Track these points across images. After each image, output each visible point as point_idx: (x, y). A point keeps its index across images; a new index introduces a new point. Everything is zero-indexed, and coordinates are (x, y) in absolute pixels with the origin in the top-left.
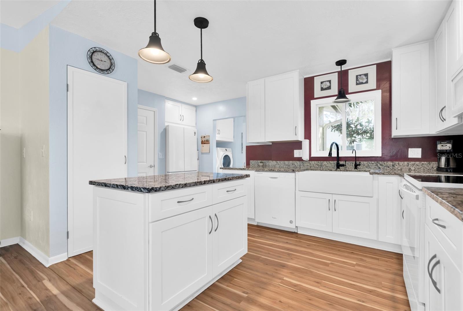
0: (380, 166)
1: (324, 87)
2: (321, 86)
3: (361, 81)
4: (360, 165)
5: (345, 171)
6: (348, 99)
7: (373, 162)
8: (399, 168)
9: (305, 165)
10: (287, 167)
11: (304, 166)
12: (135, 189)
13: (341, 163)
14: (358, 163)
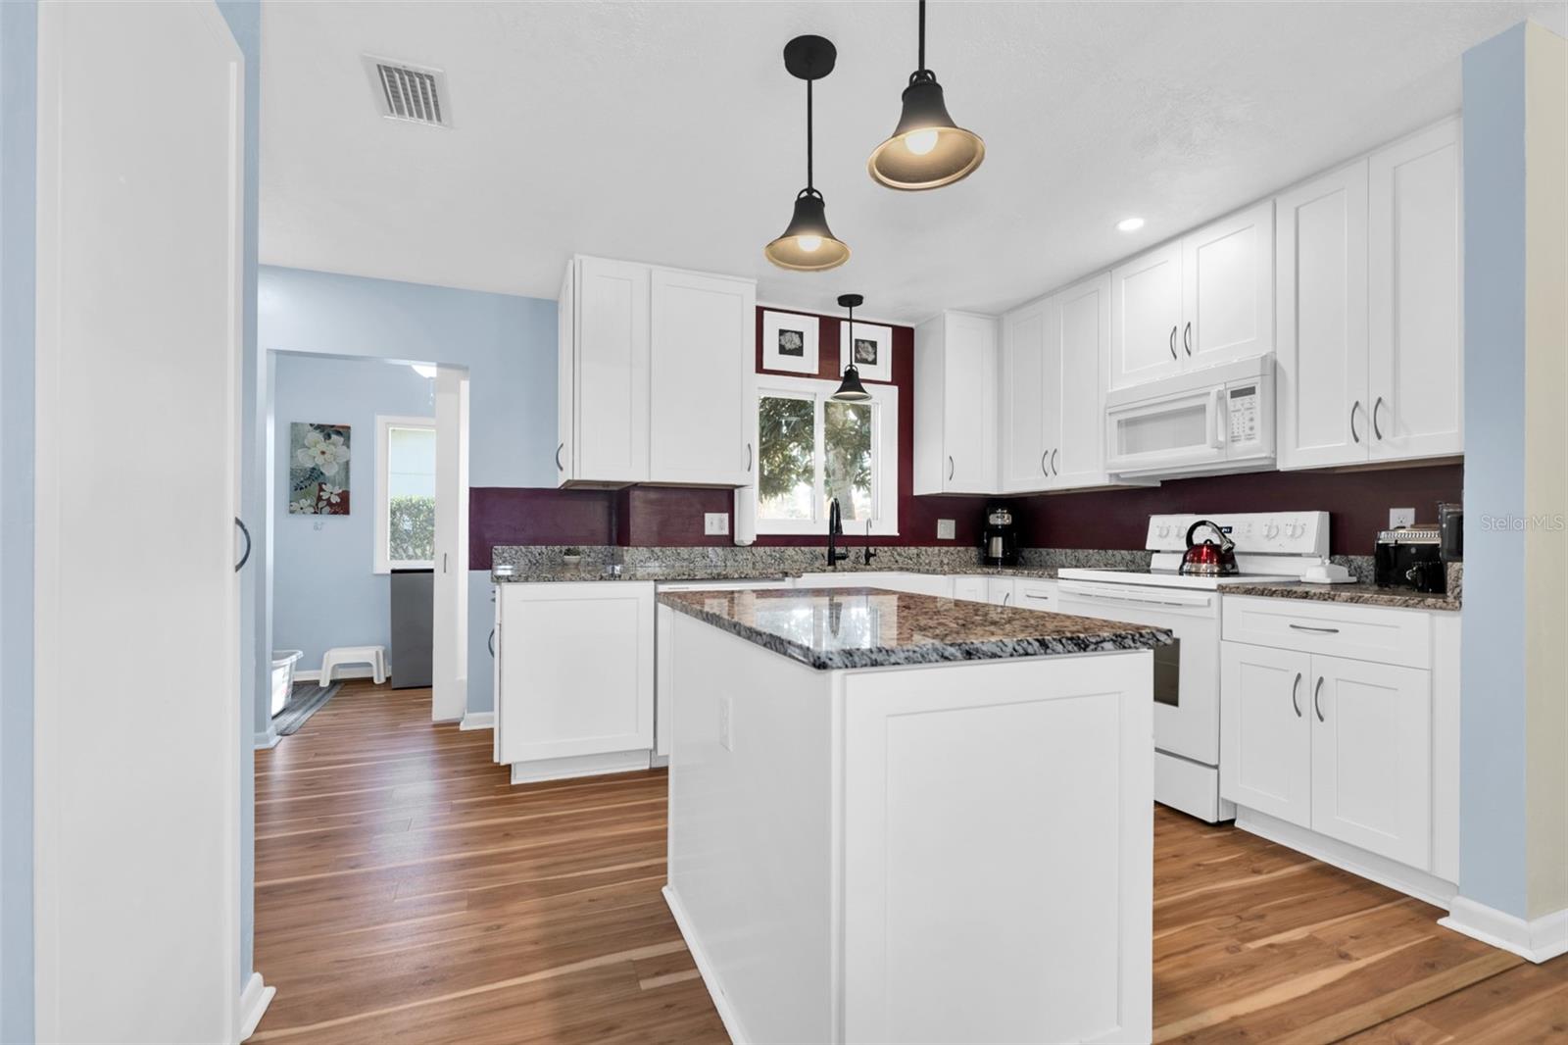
0: (898, 558)
1: (788, 346)
2: (780, 340)
3: (864, 356)
4: (874, 555)
5: (852, 571)
6: (865, 392)
7: (886, 548)
8: (927, 561)
9: (740, 558)
10: (684, 564)
11: (737, 561)
12: (1134, 641)
13: (839, 550)
14: (872, 550)
